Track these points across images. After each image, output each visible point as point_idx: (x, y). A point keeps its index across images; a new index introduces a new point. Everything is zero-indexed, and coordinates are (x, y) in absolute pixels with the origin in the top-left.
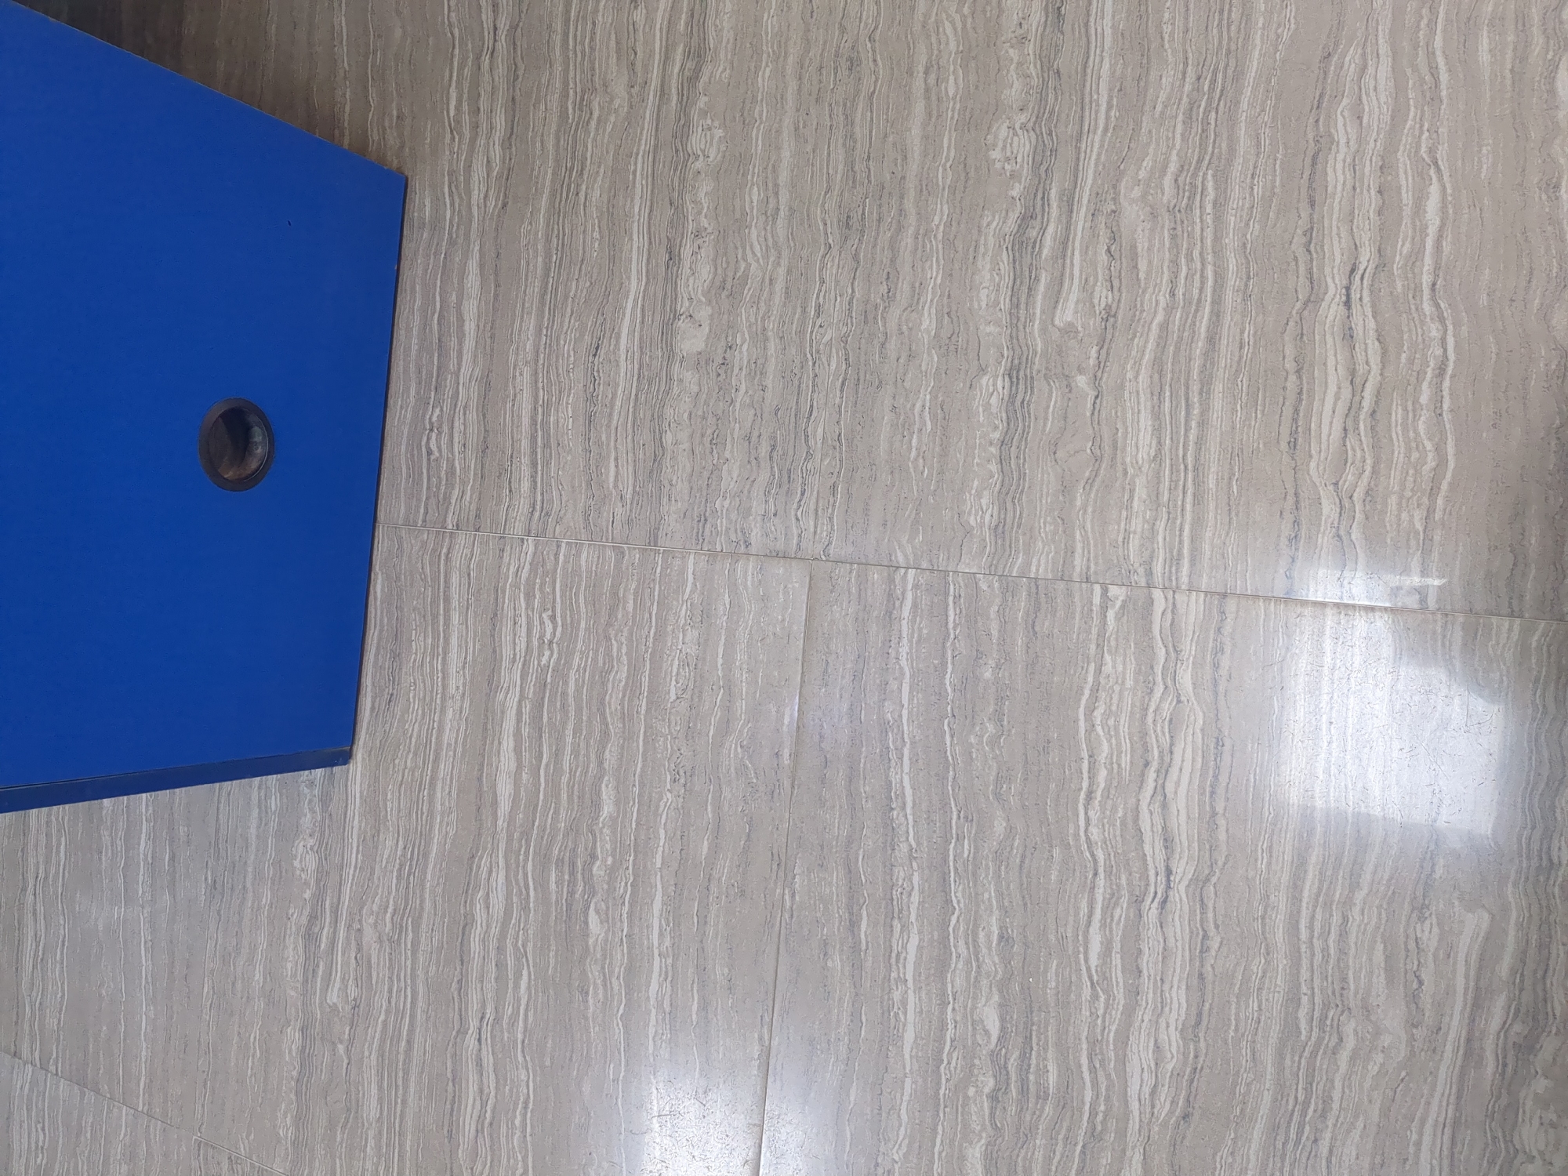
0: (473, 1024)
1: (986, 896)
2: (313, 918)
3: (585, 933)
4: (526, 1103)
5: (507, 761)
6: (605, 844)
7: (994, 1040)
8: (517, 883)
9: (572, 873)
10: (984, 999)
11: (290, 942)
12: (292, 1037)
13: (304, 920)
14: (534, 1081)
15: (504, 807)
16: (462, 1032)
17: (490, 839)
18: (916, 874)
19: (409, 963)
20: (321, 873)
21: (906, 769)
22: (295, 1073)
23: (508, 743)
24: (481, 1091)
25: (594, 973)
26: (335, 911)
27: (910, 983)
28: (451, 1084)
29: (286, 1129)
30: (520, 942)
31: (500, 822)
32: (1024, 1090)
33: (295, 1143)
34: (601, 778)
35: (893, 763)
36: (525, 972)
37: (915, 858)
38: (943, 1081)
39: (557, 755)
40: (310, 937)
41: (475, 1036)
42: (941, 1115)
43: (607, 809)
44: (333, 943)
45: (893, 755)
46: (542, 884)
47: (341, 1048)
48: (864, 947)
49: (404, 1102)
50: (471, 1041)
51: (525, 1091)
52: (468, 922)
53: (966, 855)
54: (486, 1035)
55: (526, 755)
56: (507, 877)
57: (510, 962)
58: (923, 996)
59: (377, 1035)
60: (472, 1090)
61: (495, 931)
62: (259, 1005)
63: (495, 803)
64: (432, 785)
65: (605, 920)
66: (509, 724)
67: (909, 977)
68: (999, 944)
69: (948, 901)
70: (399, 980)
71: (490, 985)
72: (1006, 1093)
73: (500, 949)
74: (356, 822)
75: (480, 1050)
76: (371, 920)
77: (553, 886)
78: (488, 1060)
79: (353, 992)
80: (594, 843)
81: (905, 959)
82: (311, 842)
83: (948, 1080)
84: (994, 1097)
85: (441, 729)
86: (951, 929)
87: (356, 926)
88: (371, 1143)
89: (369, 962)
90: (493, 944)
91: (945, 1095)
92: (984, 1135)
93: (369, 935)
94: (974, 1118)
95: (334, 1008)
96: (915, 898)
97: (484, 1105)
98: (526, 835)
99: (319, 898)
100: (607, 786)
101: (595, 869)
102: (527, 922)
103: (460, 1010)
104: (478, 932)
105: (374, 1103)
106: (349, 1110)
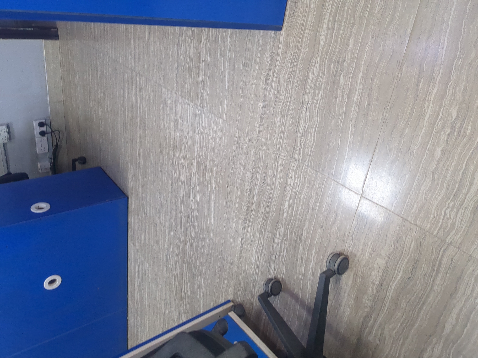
0: (305, 104)
1: (463, 77)
2: (268, 74)
3: (339, 82)
4: (316, 126)
5: (324, 31)
6: (348, 57)
7: (453, 119)
8: (322, 67)
9: (338, 65)
10: (453, 107)
11: (262, 81)
12: (260, 104)
13: (266, 75)
14: (319, 120)
15: (322, 45)
16: (302, 106)
17: (316, 54)
18: (441, 69)
19: (291, 87)
20: (271, 62)
21: (447, 36)
22: (260, 114)
23: (325, 26)
24: (305, 122)
25: (340, 93)
26: (274, 73)
27: (431, 102)
28: (298, 119)
29: (257, 127)
30: (321, 84)
31: (320, 49)
32: (459, 134)
33: (259, 131)
34: (350, 37)
35: (443, 34)
36: (321, 92)
37: (443, 64)
38: (435, 129)
39: (339, 30)
40: (267, 79)
41: (306, 107)
42: (432, 138)
43: (351, 46)
44: (272, 81)
45: (444, 31)
46: (329, 68)
47: (272, 109)
48: (420, 90)
49: (286, 123)
50: (304, 109)
51: (316, 123)
52: (308, 77)
53: (459, 64)
54: (309, 108)
55: (330, 30)
56: (320, 65)
57: (317, 89)
58: (435, 105)
59: (281, 105)
60: (303, 121)
61: (314, 80)
62: (253, 96)
63: (319, 44)
64: (303, 38)
65: (345, 78)
66: (326, 20)
67: (432, 100)
68: (463, 91)
69: (450, 78)
70: (288, 92)
71: (311, 94)
72: (453, 134)
73: (315, 85)
74: (281, 48)
75: (306, 111)
76: (283, 75)
77: (332, 68)
78: (308, 114)
79: (276, 94)
80: (346, 56)
81: (432, 94)
82: (269, 53)
83: (436, 129)
84: (449, 135)
85: (307, 21)
86: (448, 86)
87: (279, 77)
88: (277, 132)
89: (281, 87)
90: (313, 83)
91: (434, 133)
92: (443, 145)
93: (282, 80)
94: (441, 140)
95: (271, 98)
96: (439, 76)
97: (305, 125)
98: (326, 53)
99: (270, 69)
100: (352, 40)
101: (344, 64)
102: (323, 78)
103: (303, 101)
104: (310, 80)
105: (279, 122)
106: (272, 124)
